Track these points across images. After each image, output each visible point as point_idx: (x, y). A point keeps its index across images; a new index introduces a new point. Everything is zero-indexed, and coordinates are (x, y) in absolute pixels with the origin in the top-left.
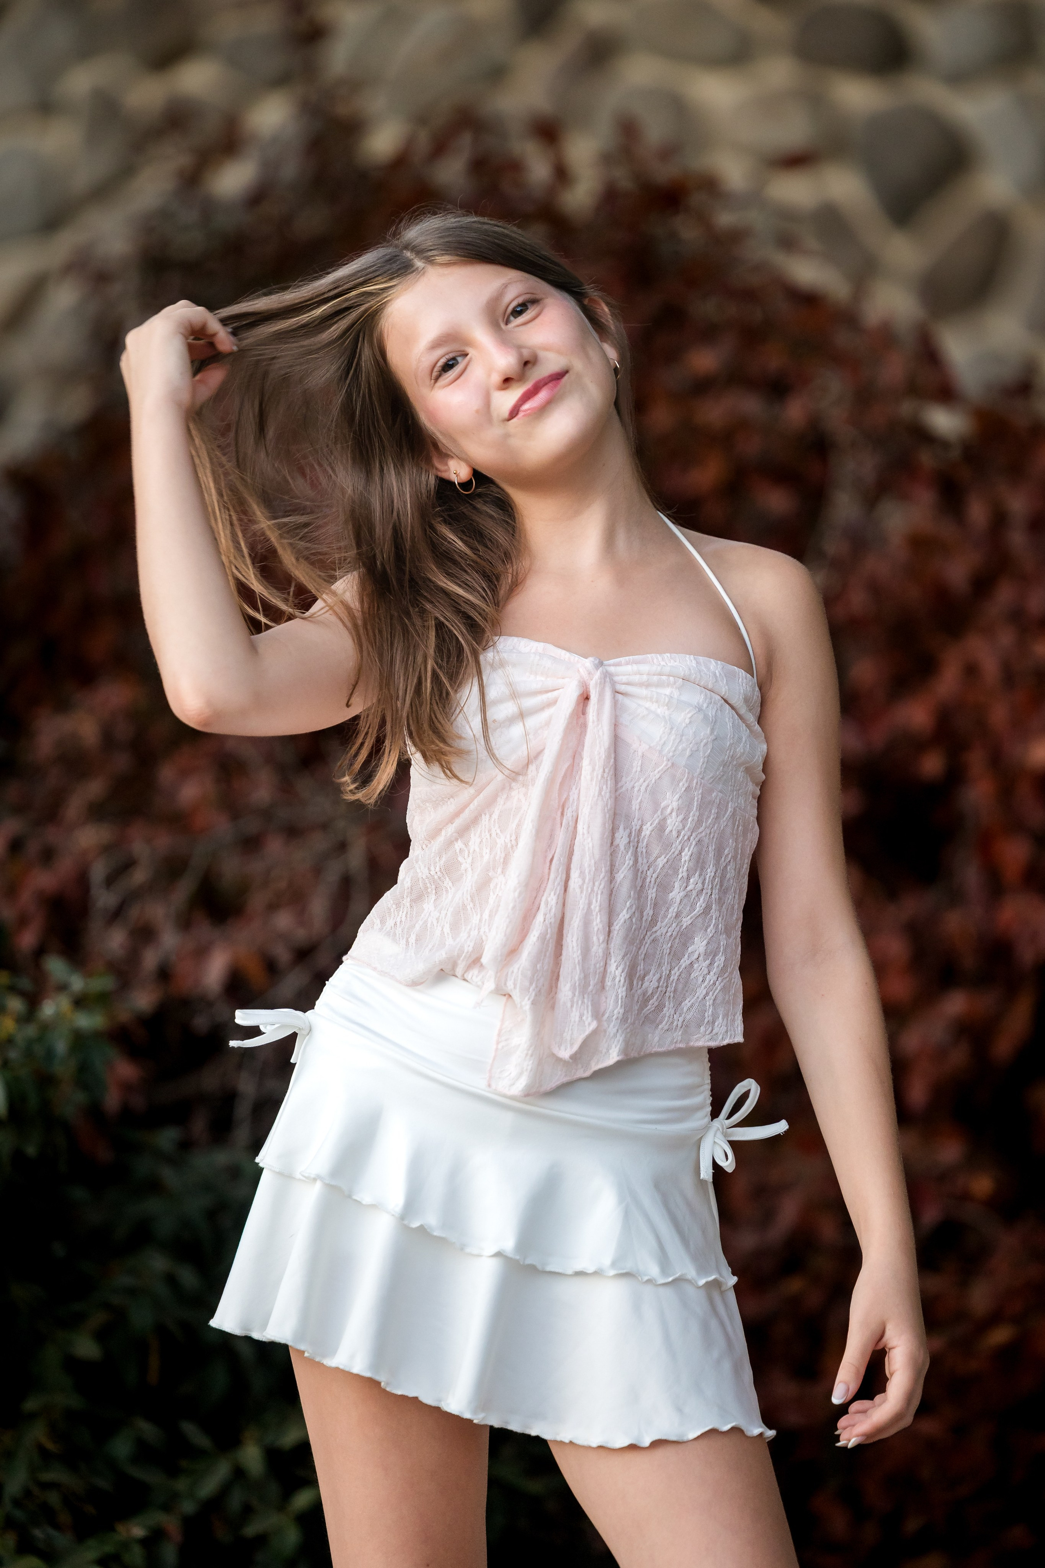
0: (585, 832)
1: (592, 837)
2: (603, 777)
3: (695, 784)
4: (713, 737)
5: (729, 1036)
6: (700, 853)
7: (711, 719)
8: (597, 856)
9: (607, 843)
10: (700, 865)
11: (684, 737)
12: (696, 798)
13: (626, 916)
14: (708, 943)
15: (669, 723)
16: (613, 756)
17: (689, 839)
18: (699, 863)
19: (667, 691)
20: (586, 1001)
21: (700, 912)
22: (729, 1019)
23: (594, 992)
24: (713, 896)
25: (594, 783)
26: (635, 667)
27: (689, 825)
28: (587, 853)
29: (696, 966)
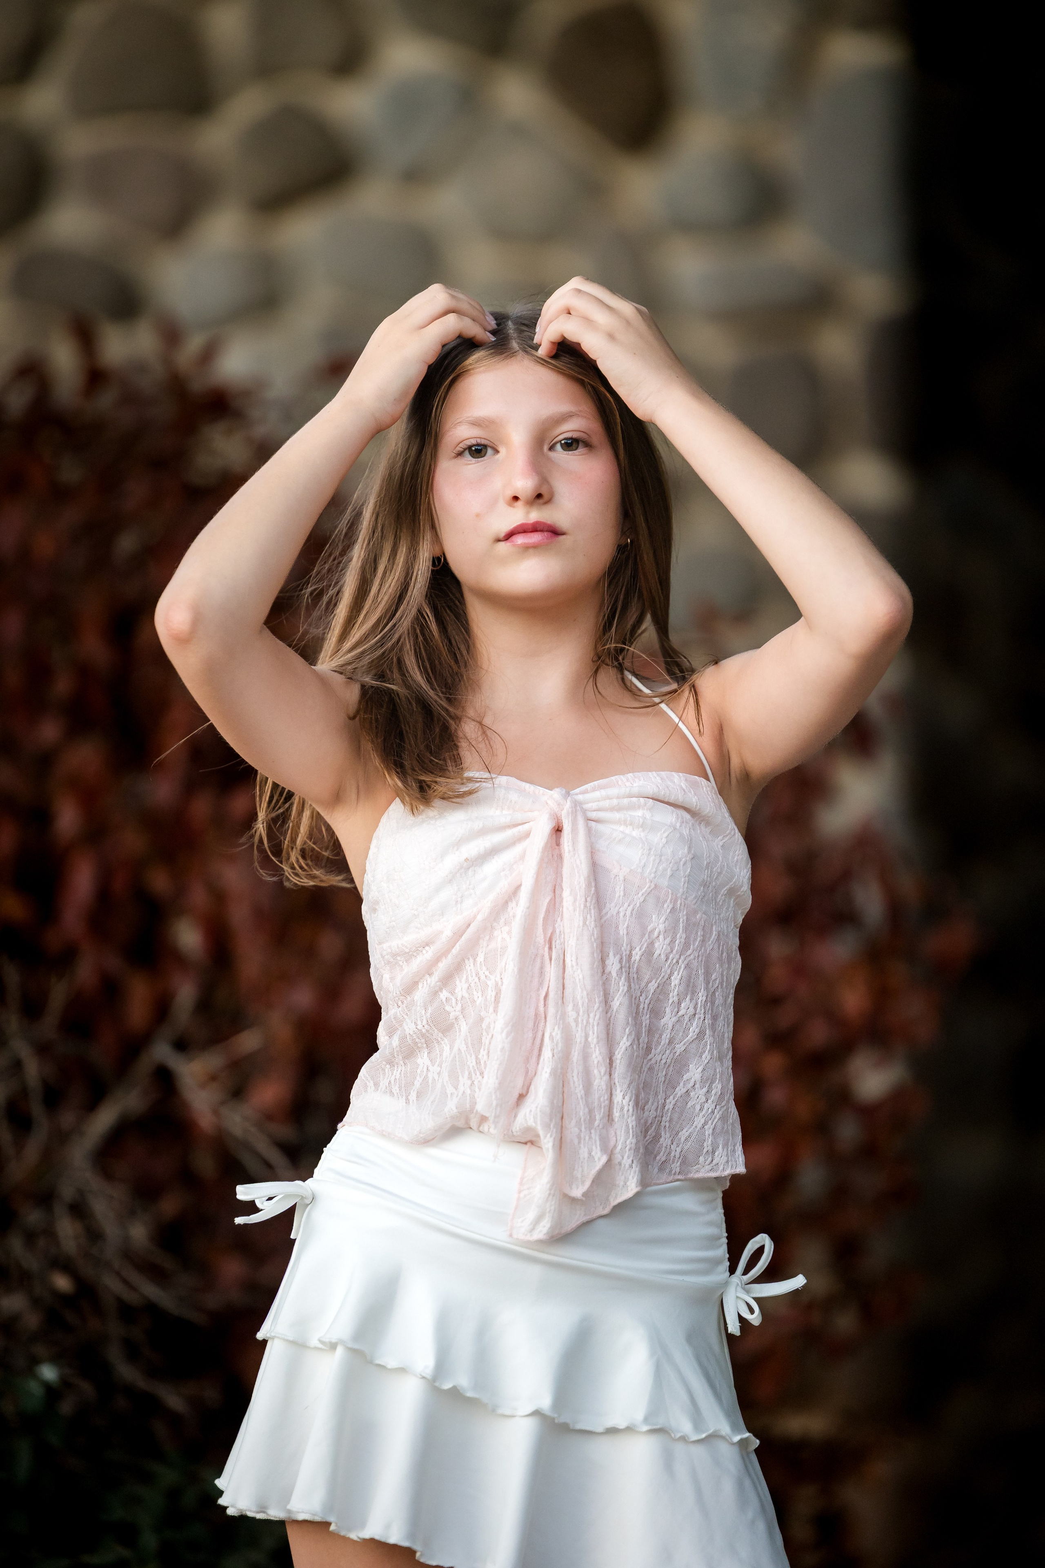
0: (574, 963)
1: (581, 969)
2: (585, 906)
3: (679, 905)
4: (690, 856)
5: (730, 1166)
6: (690, 977)
7: (686, 838)
8: (589, 987)
9: (597, 972)
10: (690, 989)
11: (663, 858)
12: (681, 920)
13: (626, 1043)
14: (704, 1070)
15: (646, 844)
16: (593, 884)
17: (677, 962)
18: (689, 988)
19: (639, 813)
20: (593, 1135)
21: (694, 1038)
22: (729, 1149)
23: (601, 1126)
24: (706, 1021)
25: (577, 914)
26: (603, 792)
27: (676, 947)
28: (579, 986)
29: (692, 1094)
